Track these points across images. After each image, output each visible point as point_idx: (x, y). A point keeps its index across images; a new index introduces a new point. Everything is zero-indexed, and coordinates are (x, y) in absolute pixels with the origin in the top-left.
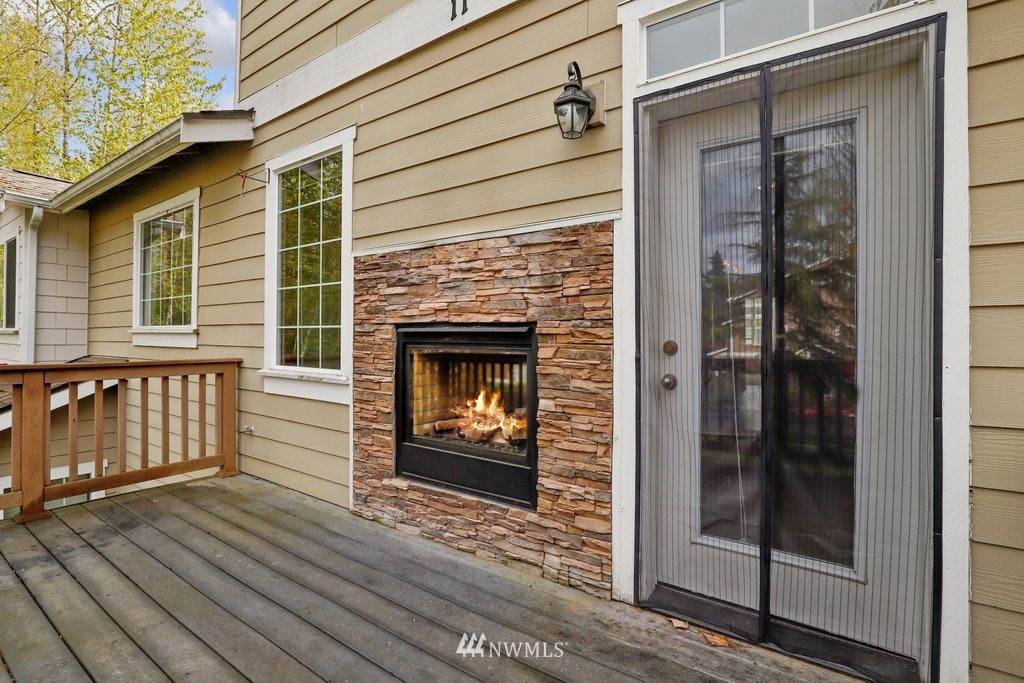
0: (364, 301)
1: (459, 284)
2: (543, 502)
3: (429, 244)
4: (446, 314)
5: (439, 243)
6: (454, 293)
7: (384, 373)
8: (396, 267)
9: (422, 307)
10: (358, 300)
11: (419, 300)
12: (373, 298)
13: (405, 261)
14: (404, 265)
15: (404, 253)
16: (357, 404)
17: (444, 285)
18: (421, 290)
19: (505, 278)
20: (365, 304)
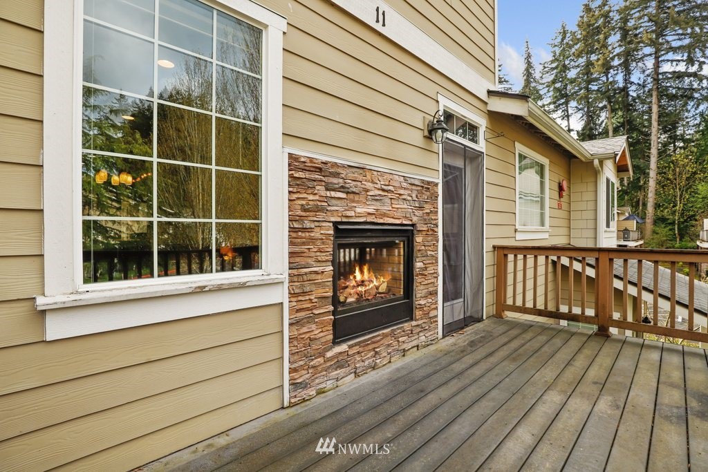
0: (303, 199)
1: (381, 198)
2: (418, 313)
3: (361, 166)
4: (374, 217)
5: (368, 167)
6: (378, 203)
7: (324, 264)
8: (337, 175)
9: (358, 210)
10: (294, 196)
11: (355, 205)
12: (311, 197)
13: (343, 172)
14: (343, 176)
15: (343, 166)
16: (293, 299)
17: (373, 197)
18: (357, 197)
19: (404, 199)
20: (304, 202)
